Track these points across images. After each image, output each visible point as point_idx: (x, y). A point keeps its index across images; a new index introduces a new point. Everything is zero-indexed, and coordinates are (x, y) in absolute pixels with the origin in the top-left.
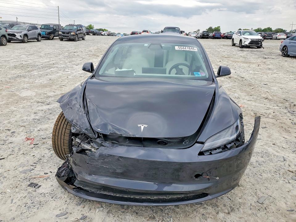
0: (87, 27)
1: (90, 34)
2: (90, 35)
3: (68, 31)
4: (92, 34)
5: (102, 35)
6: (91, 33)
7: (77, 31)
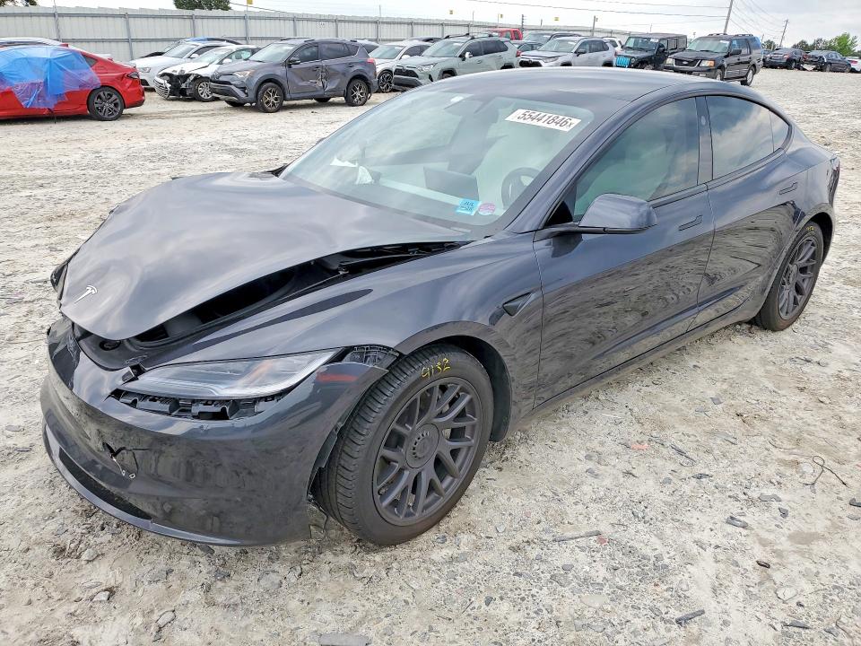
0: (831, 42)
1: (805, 66)
2: (804, 70)
3: (694, 57)
4: (809, 67)
5: (853, 71)
6: (811, 63)
7: (726, 57)
